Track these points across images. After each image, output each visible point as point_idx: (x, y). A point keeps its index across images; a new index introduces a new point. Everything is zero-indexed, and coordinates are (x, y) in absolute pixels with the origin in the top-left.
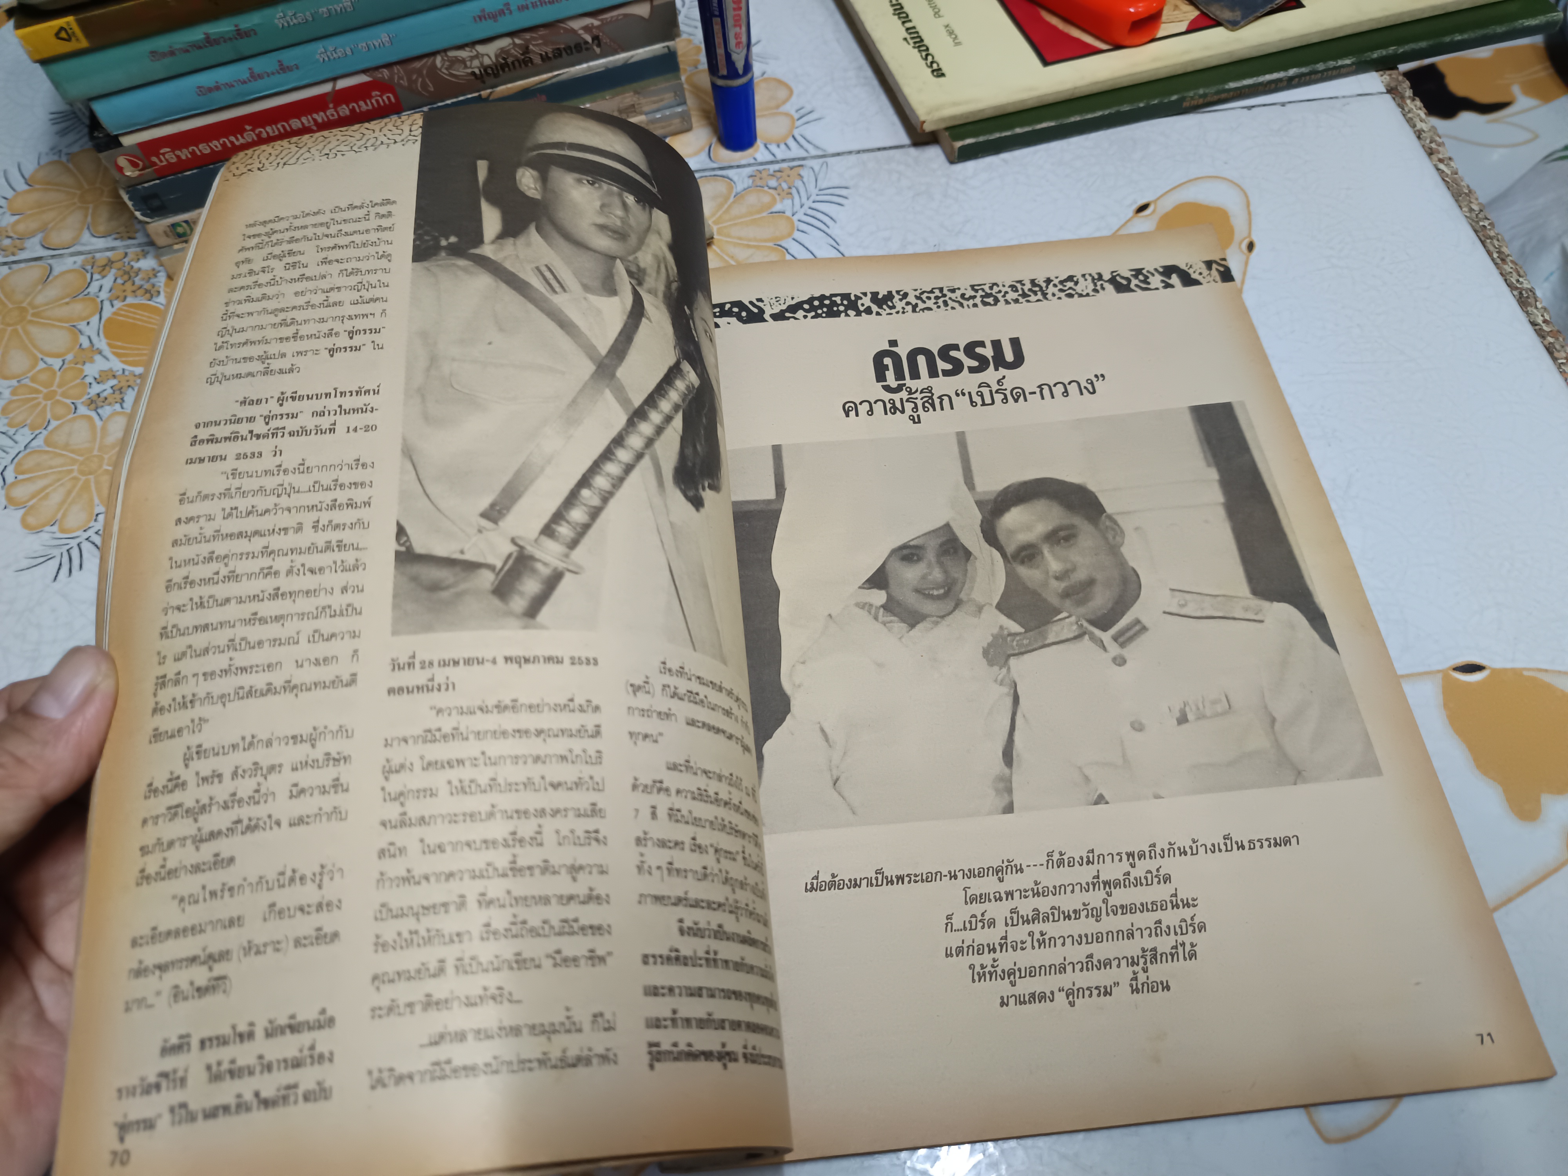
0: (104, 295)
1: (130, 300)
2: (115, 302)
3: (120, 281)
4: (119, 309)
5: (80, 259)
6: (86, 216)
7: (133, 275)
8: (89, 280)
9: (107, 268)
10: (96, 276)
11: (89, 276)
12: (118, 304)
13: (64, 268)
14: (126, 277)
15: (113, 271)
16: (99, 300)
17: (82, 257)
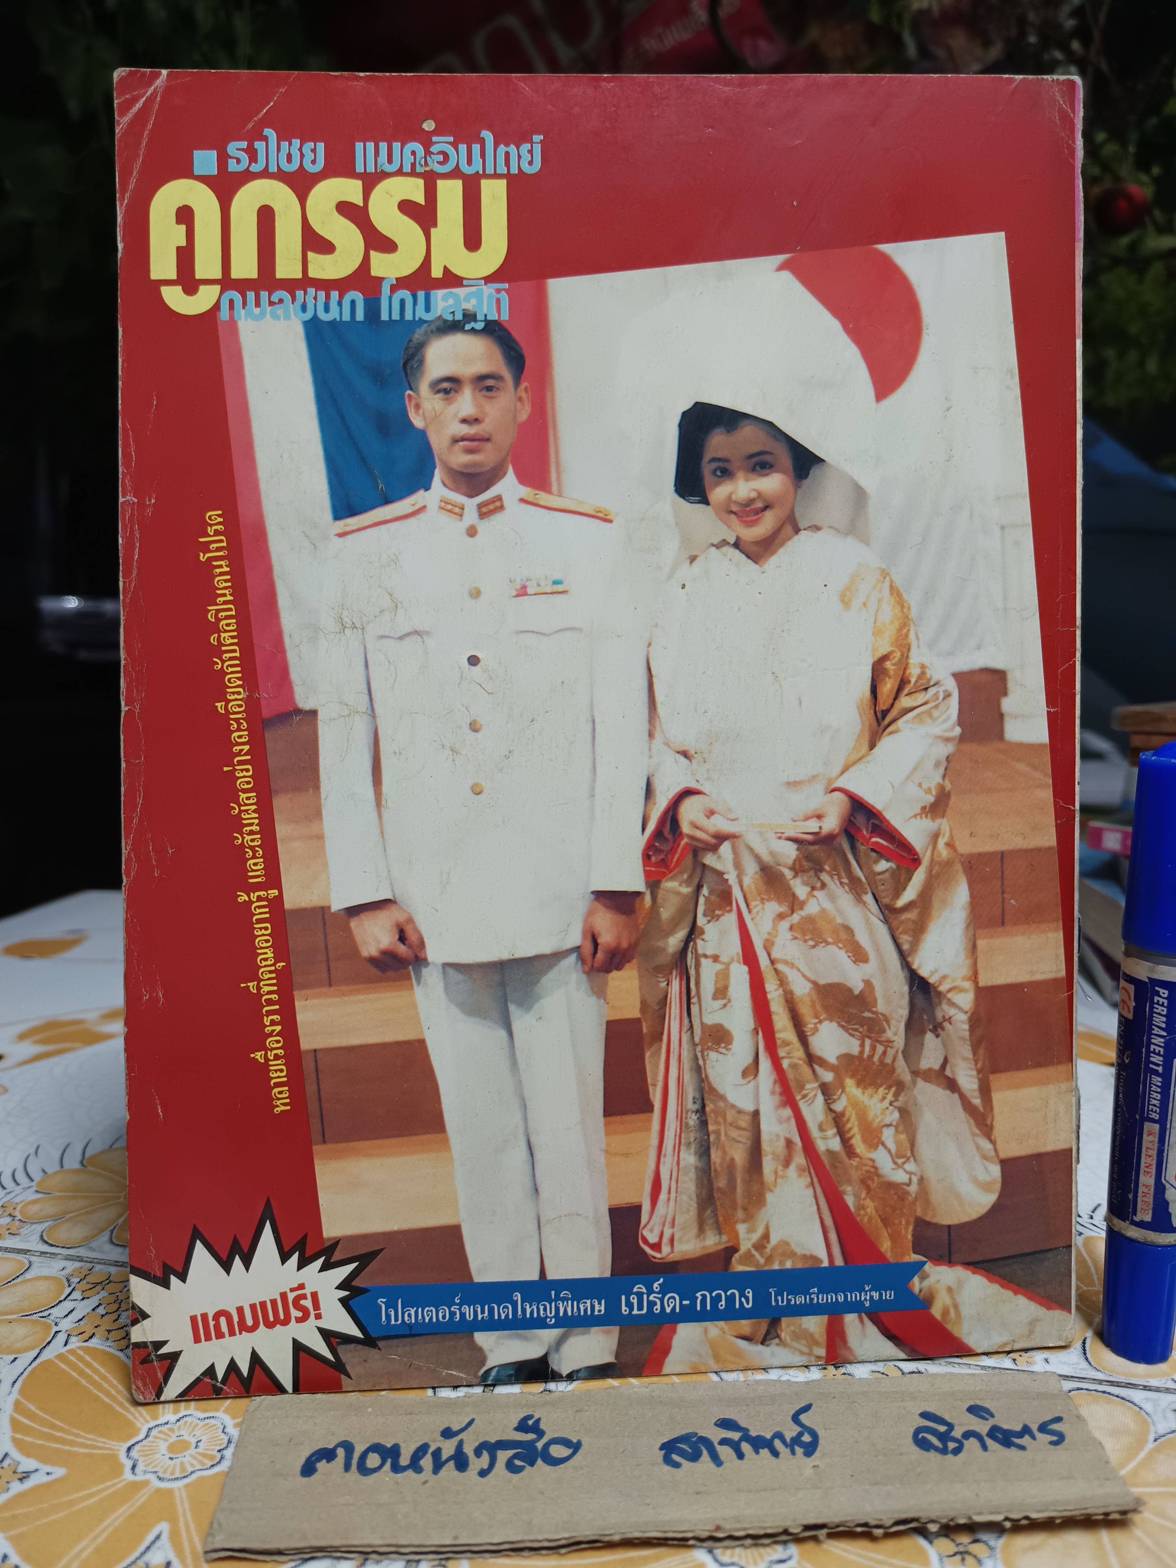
0: (66, 1325)
1: (95, 1343)
2: (73, 1339)
3: (101, 1310)
4: (72, 1352)
5: (71, 1266)
6: (120, 1216)
7: (124, 1306)
8: (62, 1298)
9: (99, 1287)
10: (77, 1295)
11: (68, 1290)
12: (75, 1342)
13: (45, 1272)
14: (115, 1307)
15: (104, 1294)
16: (55, 1329)
17: (78, 1265)
